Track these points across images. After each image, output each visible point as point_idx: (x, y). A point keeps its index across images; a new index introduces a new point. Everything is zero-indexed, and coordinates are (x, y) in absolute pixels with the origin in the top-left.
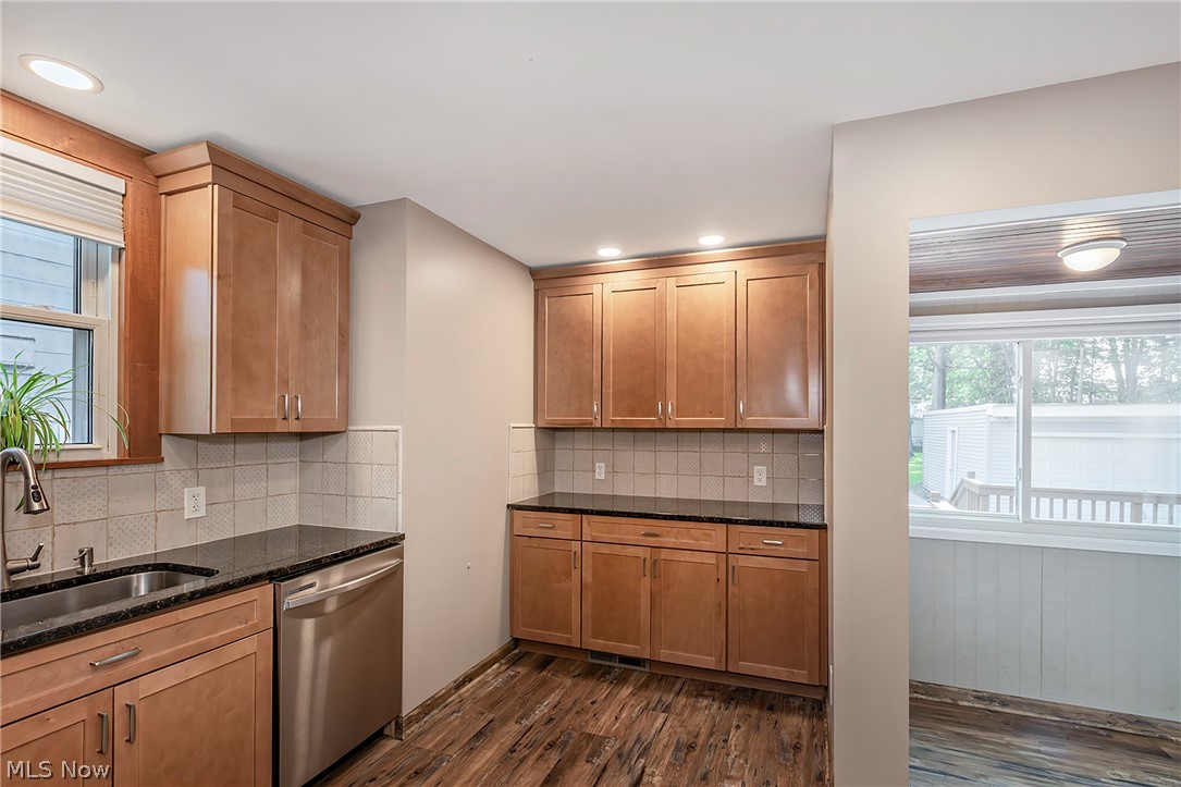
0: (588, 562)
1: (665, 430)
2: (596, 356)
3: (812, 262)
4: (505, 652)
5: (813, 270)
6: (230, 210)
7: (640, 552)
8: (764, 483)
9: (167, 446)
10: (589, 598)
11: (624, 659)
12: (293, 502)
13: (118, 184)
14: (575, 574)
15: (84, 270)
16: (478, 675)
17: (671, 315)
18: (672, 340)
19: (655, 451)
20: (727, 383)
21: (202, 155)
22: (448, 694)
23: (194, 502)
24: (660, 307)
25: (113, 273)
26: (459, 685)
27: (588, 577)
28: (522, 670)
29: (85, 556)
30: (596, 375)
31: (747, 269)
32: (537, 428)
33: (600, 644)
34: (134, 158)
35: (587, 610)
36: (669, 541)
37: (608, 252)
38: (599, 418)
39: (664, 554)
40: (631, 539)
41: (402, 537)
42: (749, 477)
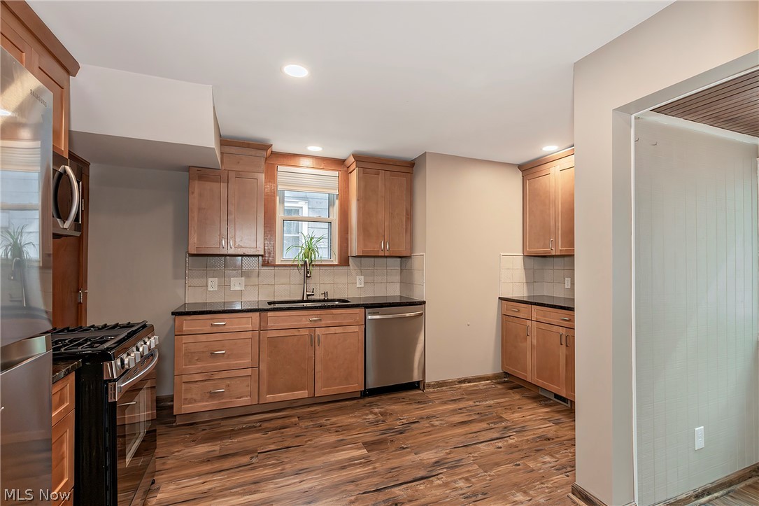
0: (534, 333)
2: (552, 212)
4: (496, 377)
6: (361, 175)
7: (560, 330)
9: (351, 260)
10: (535, 354)
11: (557, 396)
12: (398, 286)
13: (336, 174)
14: (529, 339)
15: (331, 204)
16: (475, 382)
21: (352, 159)
22: (453, 383)
23: (360, 281)
25: (337, 202)
26: (461, 382)
27: (534, 342)
28: (499, 386)
29: (326, 294)
30: (552, 223)
32: (524, 256)
33: (540, 383)
34: (340, 163)
35: (534, 361)
37: (549, 149)
38: (553, 249)
40: (556, 321)
41: (424, 302)
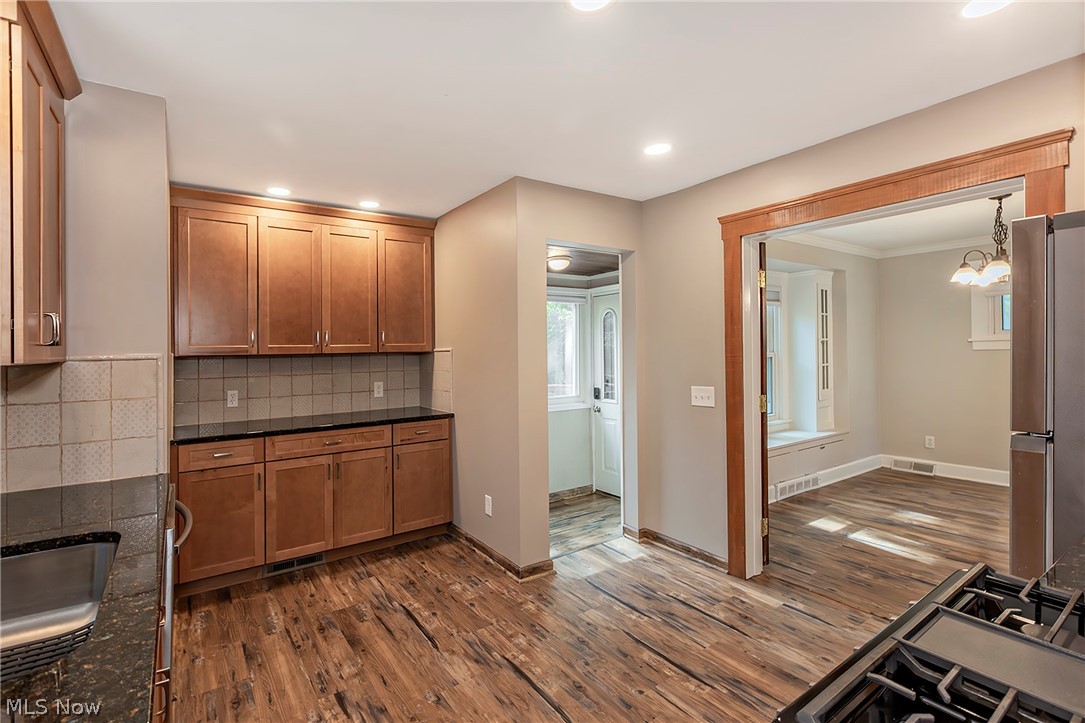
0: (272, 481)
1: (322, 355)
2: (252, 286)
3: (427, 236)
5: (428, 239)
7: (323, 460)
8: (381, 395)
10: (273, 515)
14: (258, 496)
17: (326, 257)
18: (326, 279)
19: (291, 376)
20: (372, 317)
24: (317, 247)
27: (272, 495)
30: (252, 305)
31: (385, 231)
35: (272, 527)
36: (347, 445)
38: (256, 346)
39: (345, 457)
40: (315, 450)
42: (371, 391)
